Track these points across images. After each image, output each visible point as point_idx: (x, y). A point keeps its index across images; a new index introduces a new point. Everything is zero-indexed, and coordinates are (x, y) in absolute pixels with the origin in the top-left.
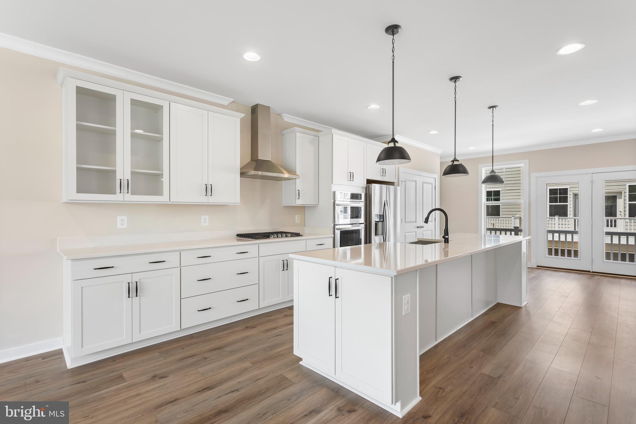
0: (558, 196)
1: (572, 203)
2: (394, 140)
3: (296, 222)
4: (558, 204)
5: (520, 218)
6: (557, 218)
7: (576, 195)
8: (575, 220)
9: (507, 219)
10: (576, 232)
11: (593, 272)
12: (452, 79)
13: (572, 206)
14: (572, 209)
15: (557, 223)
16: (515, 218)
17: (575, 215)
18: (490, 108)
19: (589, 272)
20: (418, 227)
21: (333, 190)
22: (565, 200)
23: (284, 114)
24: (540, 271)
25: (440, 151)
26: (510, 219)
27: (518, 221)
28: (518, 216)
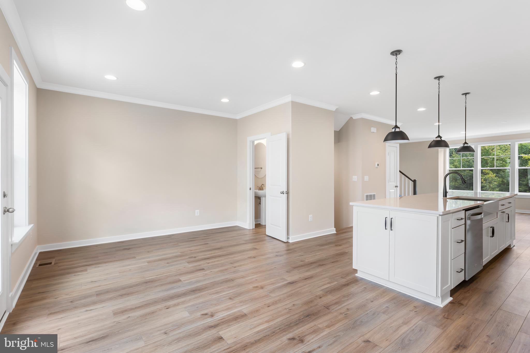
12: (436, 78)
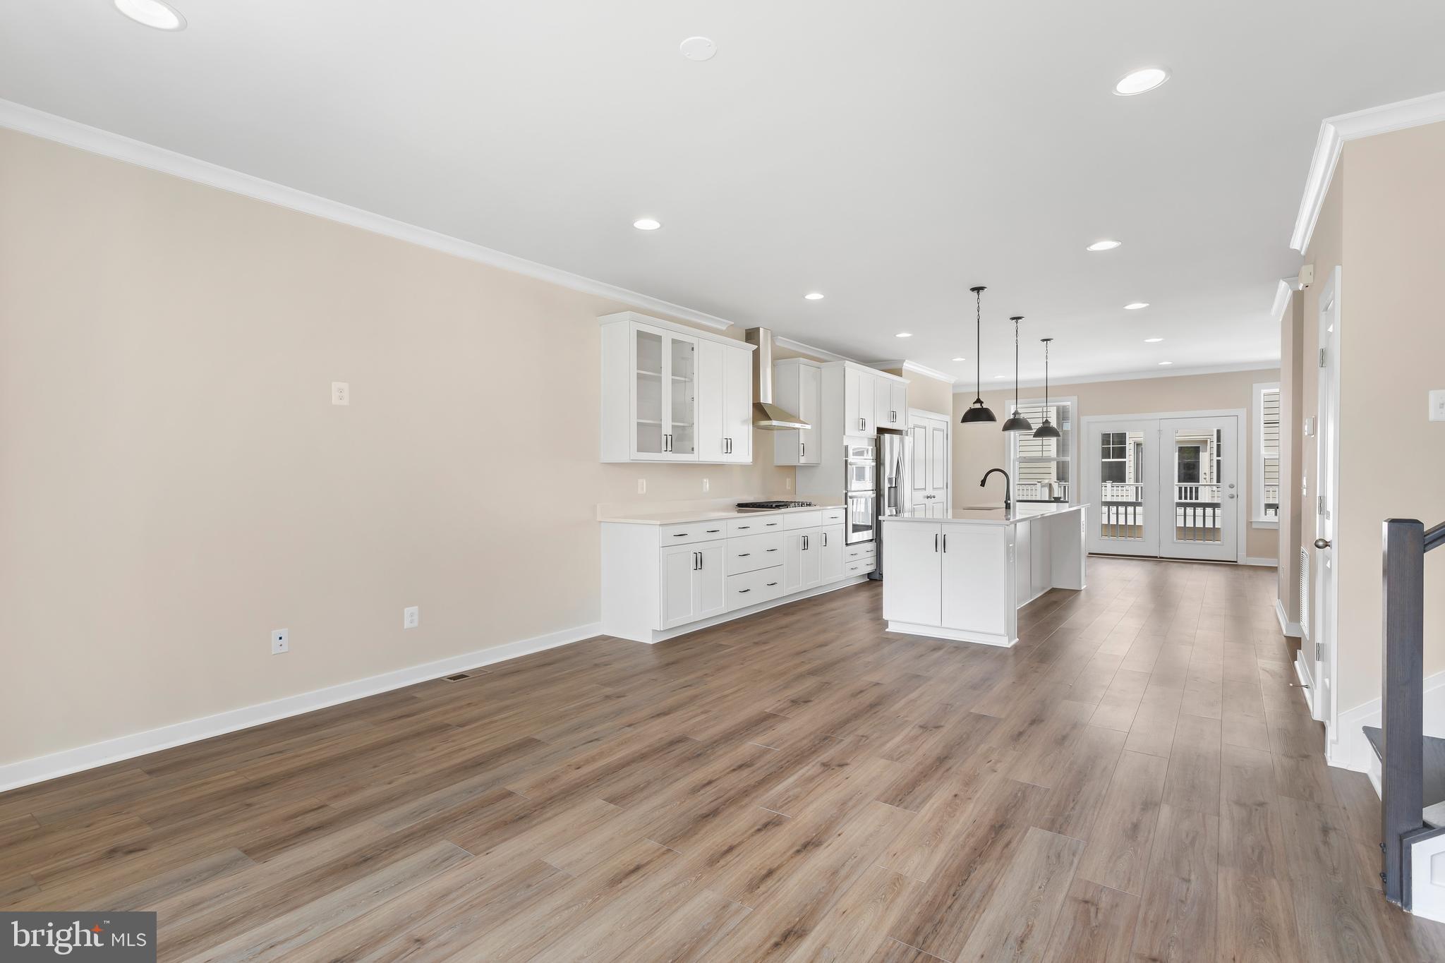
0: (1111, 446)
1: (1132, 458)
2: (979, 401)
3: (787, 488)
4: (1111, 460)
5: (1050, 484)
6: (1109, 484)
7: (1138, 445)
8: (1137, 488)
9: (1029, 487)
10: (1140, 504)
11: (1161, 558)
13: (1132, 464)
14: (1132, 470)
15: (1111, 491)
16: (1042, 486)
17: (1137, 481)
18: (1044, 340)
19: (1156, 557)
20: (928, 497)
21: (845, 444)
22: (1121, 452)
23: (780, 337)
24: (1093, 559)
25: (953, 380)
26: (1033, 487)
27: (1047, 490)
28: (1046, 481)
